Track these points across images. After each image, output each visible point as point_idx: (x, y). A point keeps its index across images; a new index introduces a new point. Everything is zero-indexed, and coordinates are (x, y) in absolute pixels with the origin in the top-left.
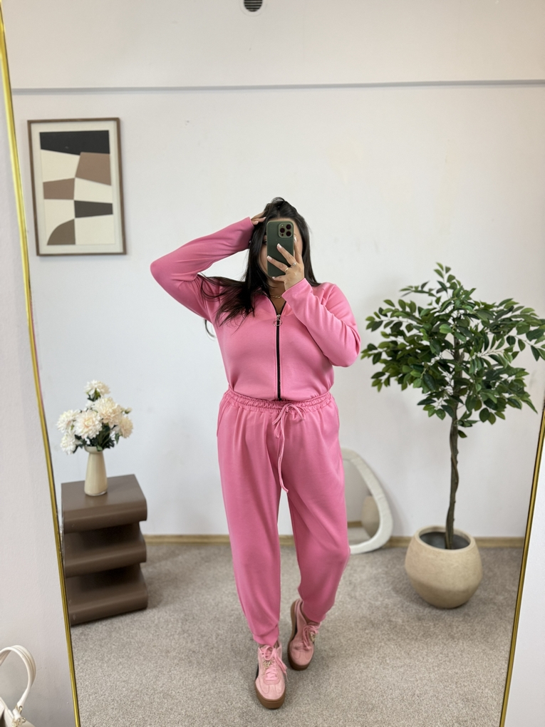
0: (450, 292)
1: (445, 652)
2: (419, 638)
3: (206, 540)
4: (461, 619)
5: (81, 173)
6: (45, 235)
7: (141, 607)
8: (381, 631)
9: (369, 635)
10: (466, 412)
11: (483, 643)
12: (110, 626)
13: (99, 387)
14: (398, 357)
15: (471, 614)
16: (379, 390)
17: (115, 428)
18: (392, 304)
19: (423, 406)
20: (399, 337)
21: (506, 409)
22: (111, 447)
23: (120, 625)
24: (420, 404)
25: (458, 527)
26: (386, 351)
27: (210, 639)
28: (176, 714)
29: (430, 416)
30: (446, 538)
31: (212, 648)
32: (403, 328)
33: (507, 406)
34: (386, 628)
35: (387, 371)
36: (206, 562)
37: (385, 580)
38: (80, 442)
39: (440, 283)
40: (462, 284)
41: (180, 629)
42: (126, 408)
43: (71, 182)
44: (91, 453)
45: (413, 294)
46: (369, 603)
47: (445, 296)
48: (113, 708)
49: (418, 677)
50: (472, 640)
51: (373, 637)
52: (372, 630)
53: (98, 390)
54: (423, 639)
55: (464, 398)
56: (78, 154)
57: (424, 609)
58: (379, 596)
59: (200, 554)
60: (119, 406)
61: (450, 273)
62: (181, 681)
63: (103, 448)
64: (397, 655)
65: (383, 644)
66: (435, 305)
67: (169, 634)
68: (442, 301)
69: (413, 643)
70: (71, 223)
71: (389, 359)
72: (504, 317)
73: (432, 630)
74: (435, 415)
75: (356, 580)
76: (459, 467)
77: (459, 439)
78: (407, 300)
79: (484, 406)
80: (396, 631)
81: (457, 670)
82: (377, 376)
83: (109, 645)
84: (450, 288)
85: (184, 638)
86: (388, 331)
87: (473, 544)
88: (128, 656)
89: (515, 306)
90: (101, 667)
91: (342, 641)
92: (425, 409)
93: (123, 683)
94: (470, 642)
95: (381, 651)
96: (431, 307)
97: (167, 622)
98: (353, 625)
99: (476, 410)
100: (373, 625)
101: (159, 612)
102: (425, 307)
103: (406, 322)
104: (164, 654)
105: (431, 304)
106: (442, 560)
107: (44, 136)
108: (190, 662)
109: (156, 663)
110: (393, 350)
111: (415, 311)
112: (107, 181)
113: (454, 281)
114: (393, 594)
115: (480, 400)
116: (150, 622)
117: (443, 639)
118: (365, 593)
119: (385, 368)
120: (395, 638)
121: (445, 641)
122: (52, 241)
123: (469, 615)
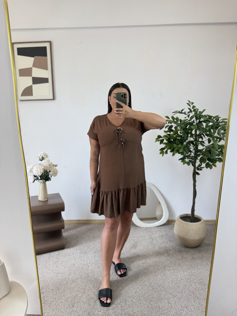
0: (193, 112)
1: (191, 264)
3: (89, 222)
4: (198, 252)
5: (35, 65)
6: (20, 92)
7: (62, 248)
8: (164, 257)
9: (159, 258)
10: (199, 164)
11: (207, 261)
12: (49, 255)
13: (43, 155)
14: (170, 140)
15: (202, 250)
16: (163, 155)
17: (50, 172)
18: (169, 118)
19: (181, 161)
20: (171, 132)
21: (217, 163)
22: (49, 181)
23: (54, 255)
24: (179, 160)
25: (196, 213)
26: (165, 139)
27: (92, 260)
28: (78, 288)
29: (184, 164)
30: (191, 218)
31: (93, 263)
32: (173, 128)
33: (217, 161)
34: (166, 255)
35: (166, 148)
36: (89, 230)
37: (166, 237)
38: (36, 178)
39: (189, 109)
40: (198, 108)
41: (79, 256)
42: (55, 164)
43: (31, 68)
44: (41, 183)
45: (178, 114)
46: (159, 246)
47: (192, 114)
48: (51, 286)
49: (179, 274)
50: (202, 260)
51: (160, 259)
52: (160, 256)
53: (43, 156)
54: (181, 259)
55: (199, 158)
56: (34, 57)
57: (182, 248)
58: (163, 243)
59: (87, 227)
60: (52, 163)
61: (193, 105)
62: (80, 276)
63: (46, 181)
64: (170, 265)
65: (164, 261)
66: (187, 118)
67: (74, 258)
68: (190, 116)
69: (177, 261)
70: (31, 87)
71: (167, 142)
73: (185, 256)
74: (186, 164)
75: (154, 237)
76: (197, 188)
77: (197, 176)
78: (175, 117)
79: (207, 161)
80: (170, 256)
81: (195, 271)
82: (162, 149)
83: (49, 262)
84: (193, 111)
85: (80, 260)
86: (167, 129)
87: (202, 221)
88: (57, 266)
90: (46, 271)
91: (147, 260)
92: (181, 162)
93: (55, 277)
95: (163, 264)
96: (186, 119)
97: (73, 253)
98: (152, 254)
99: (204, 163)
100: (160, 254)
101: (70, 250)
102: (183, 119)
103: (174, 125)
104: (72, 266)
106: (189, 227)
107: (18, 49)
110: (169, 138)
111: (178, 121)
112: (46, 68)
113: (195, 108)
114: (169, 242)
115: (206, 159)
116: (66, 254)
117: (190, 259)
118: (157, 242)
119: (165, 146)
120: (170, 259)
121: (191, 260)
122: (23, 95)
123: (201, 250)
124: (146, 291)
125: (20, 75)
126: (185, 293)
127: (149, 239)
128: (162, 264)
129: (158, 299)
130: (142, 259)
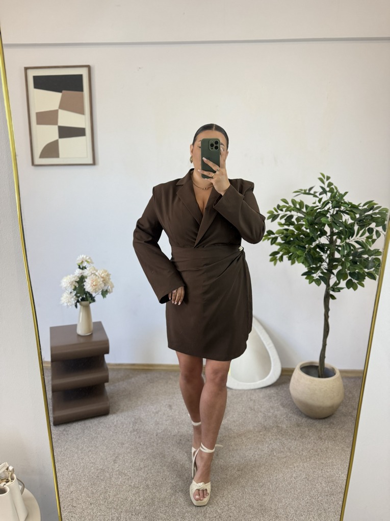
0: (329, 194)
1: (315, 448)
2: (297, 438)
3: (151, 368)
4: (328, 426)
6: (38, 151)
7: (105, 413)
8: (271, 433)
9: (263, 436)
10: (336, 282)
11: (342, 443)
12: (83, 425)
14: (288, 240)
15: (335, 422)
16: (275, 264)
18: (287, 203)
19: (305, 276)
20: (291, 226)
21: (365, 280)
23: (91, 425)
24: (303, 275)
25: (328, 363)
26: (280, 236)
27: (152, 436)
28: (127, 485)
29: (310, 283)
30: (318, 370)
31: (153, 442)
32: (294, 220)
33: (366, 277)
34: (275, 431)
35: (281, 251)
36: (151, 383)
37: (276, 399)
39: (322, 187)
40: (338, 189)
41: (131, 429)
43: (56, 112)
45: (302, 195)
46: (264, 413)
47: (325, 197)
48: (84, 481)
49: (295, 465)
51: (265, 437)
52: (265, 432)
54: (301, 439)
55: (335, 272)
56: (60, 91)
57: (302, 419)
58: (271, 409)
59: (147, 377)
61: (329, 181)
62: (131, 464)
64: (282, 449)
65: (272, 442)
66: (317, 204)
67: (124, 432)
68: (323, 201)
69: (293, 442)
70: (56, 143)
71: (283, 242)
72: (366, 214)
73: (307, 433)
74: (314, 283)
75: (256, 397)
76: (330, 320)
77: (331, 300)
78: (298, 199)
79: (349, 278)
80: (281, 433)
81: (323, 461)
82: (274, 254)
83: (83, 438)
84: (329, 191)
85: (134, 435)
86: (283, 221)
87: (338, 374)
88: (96, 446)
89: (375, 206)
90: (77, 453)
91: (244, 439)
92: (306, 278)
93: (92, 464)
94: (333, 442)
95: (270, 447)
96: (315, 205)
97: (122, 423)
98: (252, 429)
99: (343, 280)
100: (266, 429)
101: (117, 417)
102: (311, 205)
103: (296, 215)
104: (120, 445)
105: (315, 203)
106: (315, 385)
107: (35, 78)
108: (138, 451)
109: (115, 451)
110: (286, 236)
111: (303, 208)
112: (82, 112)
113: (333, 186)
114: (282, 408)
115: (346, 274)
116: (111, 423)
117: (314, 439)
118: (261, 407)
119: (279, 249)
120: (281, 438)
121: (315, 441)
122: (43, 155)
123: (333, 424)
124: (240, 495)
125: (39, 123)
126: (303, 499)
127: (248, 400)
128: (268, 447)
129: (258, 510)
130: (235, 438)
